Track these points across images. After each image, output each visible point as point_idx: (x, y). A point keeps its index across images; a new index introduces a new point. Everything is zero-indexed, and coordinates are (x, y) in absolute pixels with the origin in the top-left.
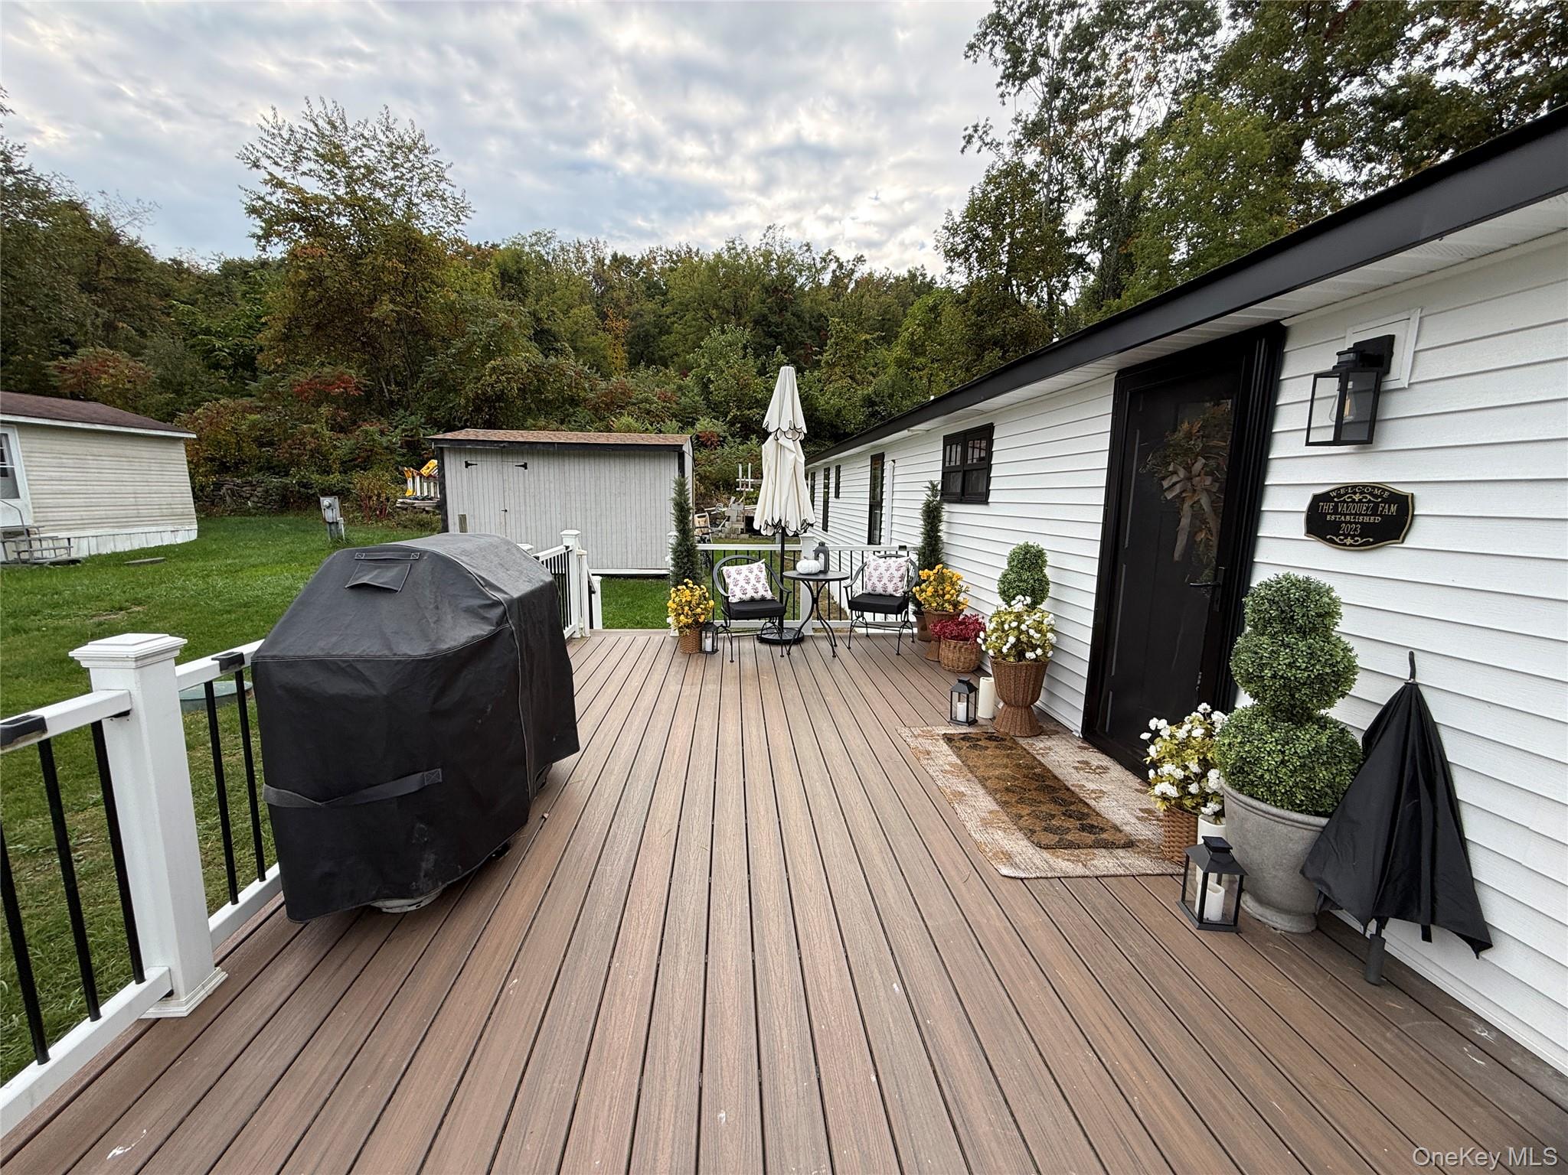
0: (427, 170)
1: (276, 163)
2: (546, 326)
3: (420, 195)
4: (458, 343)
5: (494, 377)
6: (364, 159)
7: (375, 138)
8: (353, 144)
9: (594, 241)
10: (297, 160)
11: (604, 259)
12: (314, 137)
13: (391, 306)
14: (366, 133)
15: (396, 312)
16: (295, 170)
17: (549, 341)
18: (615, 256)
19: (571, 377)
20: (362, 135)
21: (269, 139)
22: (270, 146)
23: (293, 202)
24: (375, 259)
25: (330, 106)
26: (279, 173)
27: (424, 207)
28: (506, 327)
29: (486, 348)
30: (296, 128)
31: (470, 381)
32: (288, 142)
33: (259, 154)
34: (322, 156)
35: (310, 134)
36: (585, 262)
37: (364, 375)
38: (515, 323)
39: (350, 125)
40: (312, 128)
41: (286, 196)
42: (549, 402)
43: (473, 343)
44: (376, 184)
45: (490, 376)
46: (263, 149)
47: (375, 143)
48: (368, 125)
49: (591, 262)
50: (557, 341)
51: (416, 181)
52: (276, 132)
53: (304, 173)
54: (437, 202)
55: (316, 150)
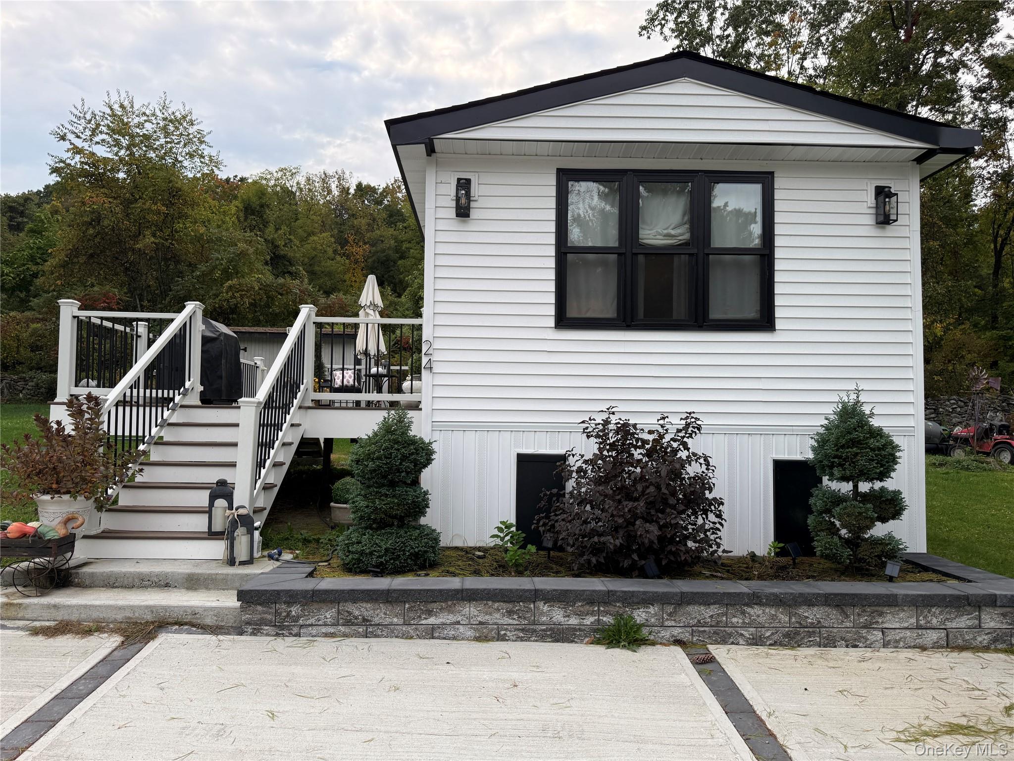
0: (191, 136)
1: (78, 137)
2: (282, 253)
3: (183, 154)
4: (203, 267)
5: (230, 294)
6: (144, 130)
7: (154, 115)
8: (136, 120)
9: (340, 172)
10: (94, 132)
11: (348, 189)
12: (109, 118)
13: (153, 239)
14: (148, 112)
15: (155, 243)
16: (91, 140)
17: (285, 265)
18: (359, 186)
19: (296, 294)
20: (144, 114)
21: (76, 120)
22: (75, 125)
23: (86, 163)
24: (144, 204)
25: (123, 95)
26: (79, 143)
27: (186, 163)
28: (243, 254)
29: (225, 271)
30: (97, 112)
31: (210, 297)
32: (90, 122)
33: (67, 131)
34: (113, 131)
35: (106, 116)
36: (330, 192)
37: (125, 293)
38: (251, 250)
39: (136, 107)
40: (108, 111)
41: (83, 160)
42: (276, 314)
43: (215, 267)
44: (150, 147)
45: (227, 293)
46: (70, 128)
47: (153, 118)
48: (150, 107)
49: (336, 192)
50: (291, 265)
51: (182, 143)
52: (82, 115)
53: (97, 143)
54: (197, 159)
55: (108, 126)
